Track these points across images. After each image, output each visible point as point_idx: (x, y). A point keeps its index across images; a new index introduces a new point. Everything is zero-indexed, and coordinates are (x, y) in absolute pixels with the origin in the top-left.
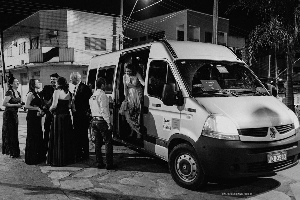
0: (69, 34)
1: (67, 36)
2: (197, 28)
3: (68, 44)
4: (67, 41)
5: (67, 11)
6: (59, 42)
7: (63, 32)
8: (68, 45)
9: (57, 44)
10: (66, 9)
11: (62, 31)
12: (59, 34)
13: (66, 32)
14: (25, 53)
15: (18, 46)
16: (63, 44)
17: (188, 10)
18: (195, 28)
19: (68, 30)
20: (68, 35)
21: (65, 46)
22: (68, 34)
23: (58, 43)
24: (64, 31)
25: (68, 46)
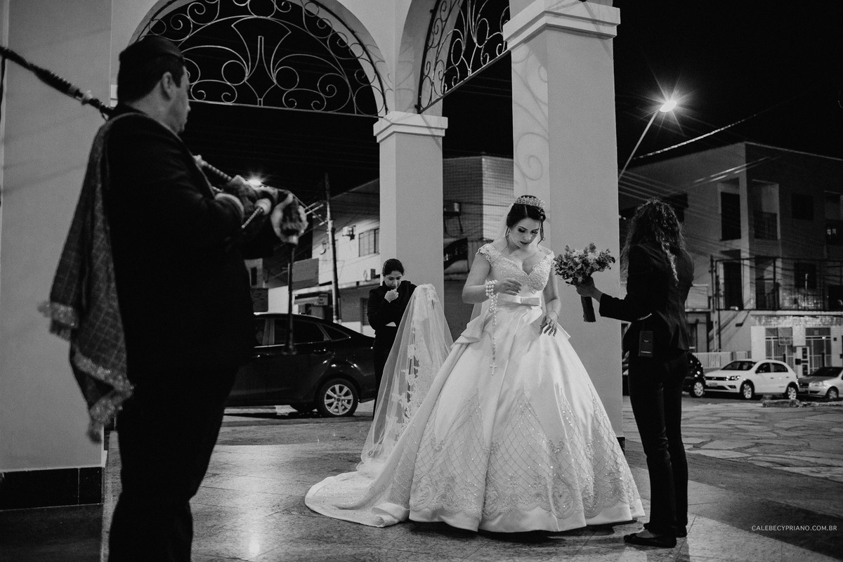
0: (486, 209)
1: (481, 215)
2: (771, 185)
3: (484, 231)
4: (482, 224)
5: (483, 160)
6: (464, 228)
7: (473, 206)
8: (484, 234)
9: (459, 232)
10: (481, 155)
11: (471, 203)
12: (464, 211)
13: (479, 206)
14: (375, 252)
15: (356, 237)
16: (474, 231)
17: (748, 143)
18: (766, 185)
19: (484, 200)
20: (484, 213)
21: (476, 237)
22: (484, 209)
23: (461, 230)
24: (475, 204)
25: (484, 236)
